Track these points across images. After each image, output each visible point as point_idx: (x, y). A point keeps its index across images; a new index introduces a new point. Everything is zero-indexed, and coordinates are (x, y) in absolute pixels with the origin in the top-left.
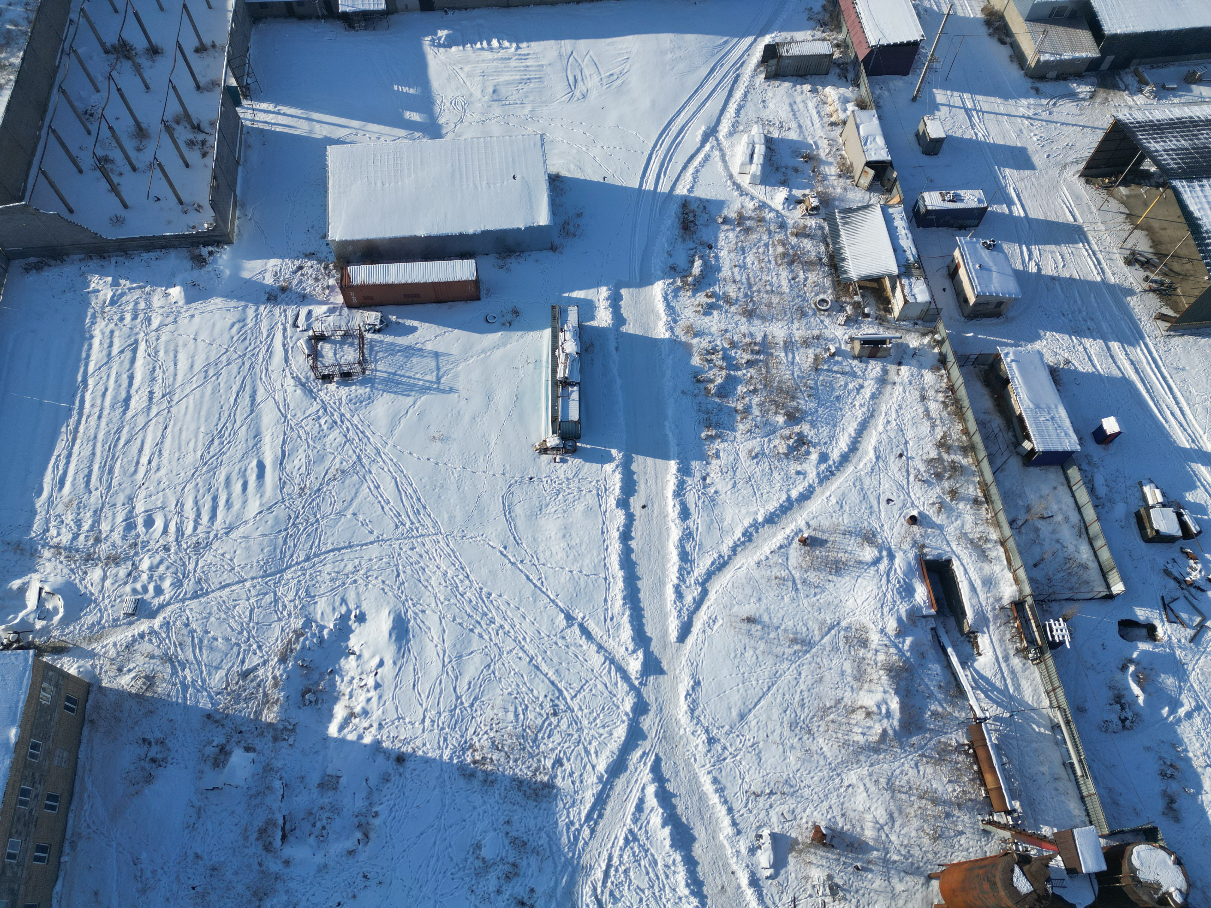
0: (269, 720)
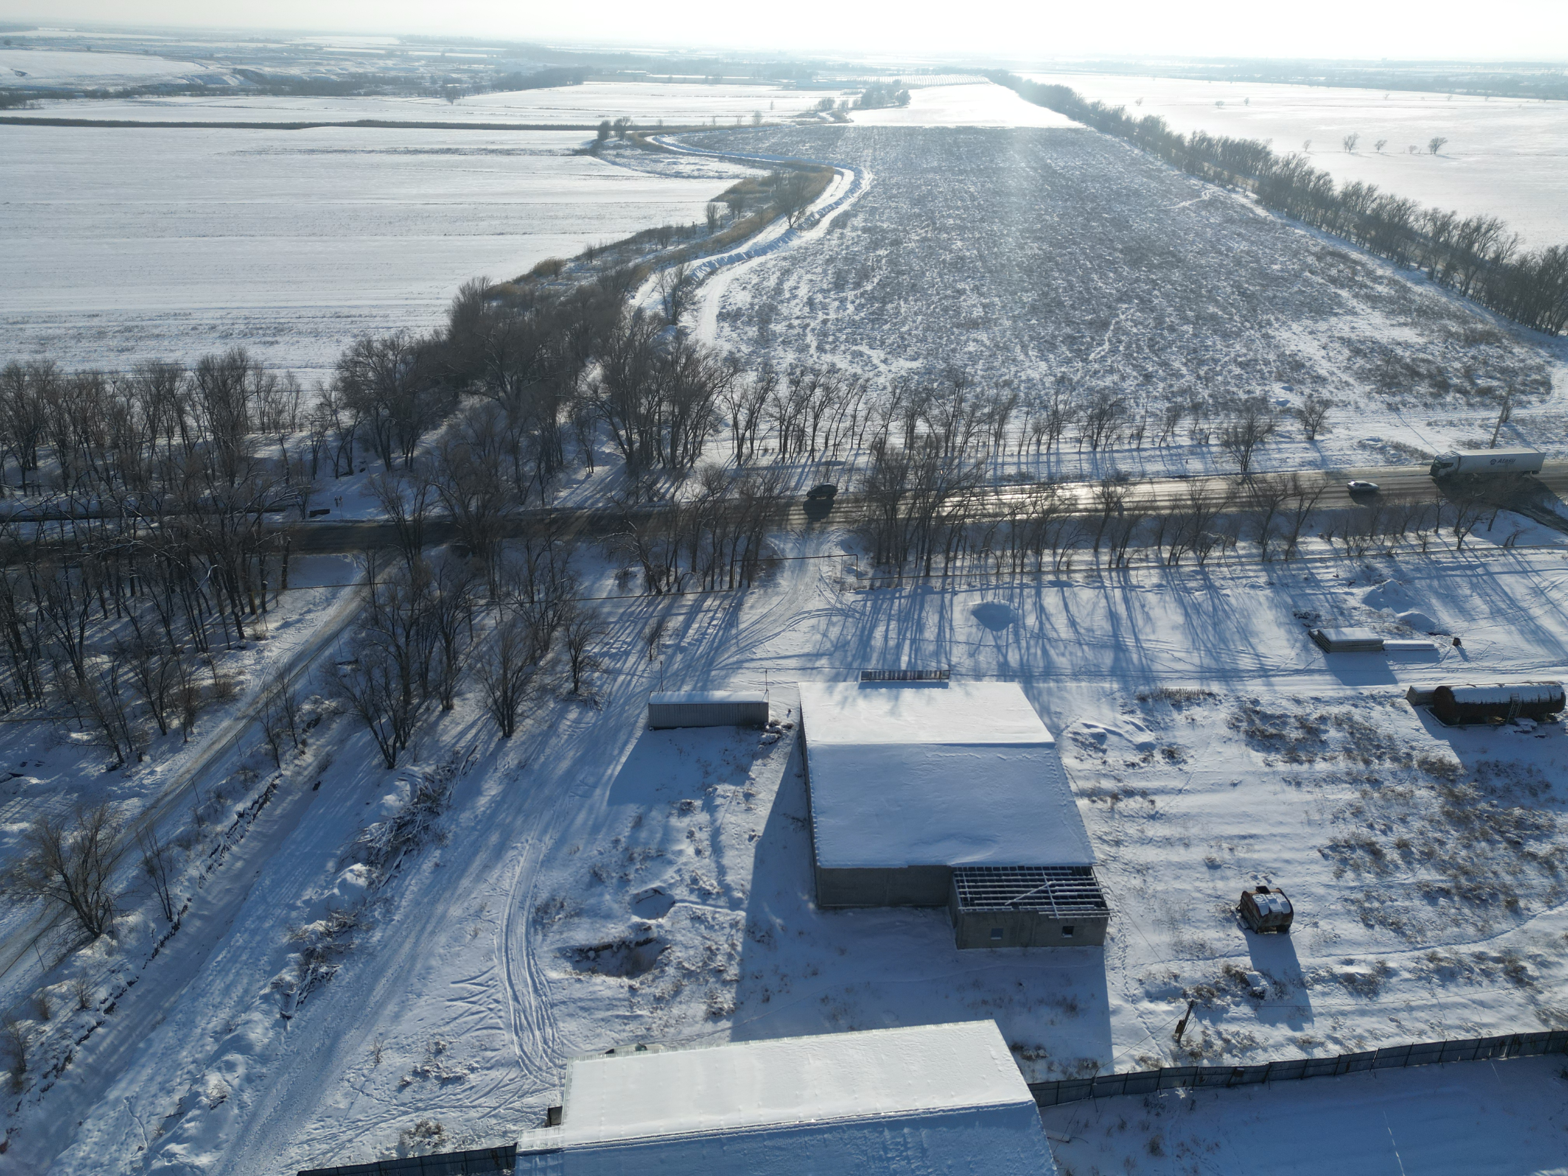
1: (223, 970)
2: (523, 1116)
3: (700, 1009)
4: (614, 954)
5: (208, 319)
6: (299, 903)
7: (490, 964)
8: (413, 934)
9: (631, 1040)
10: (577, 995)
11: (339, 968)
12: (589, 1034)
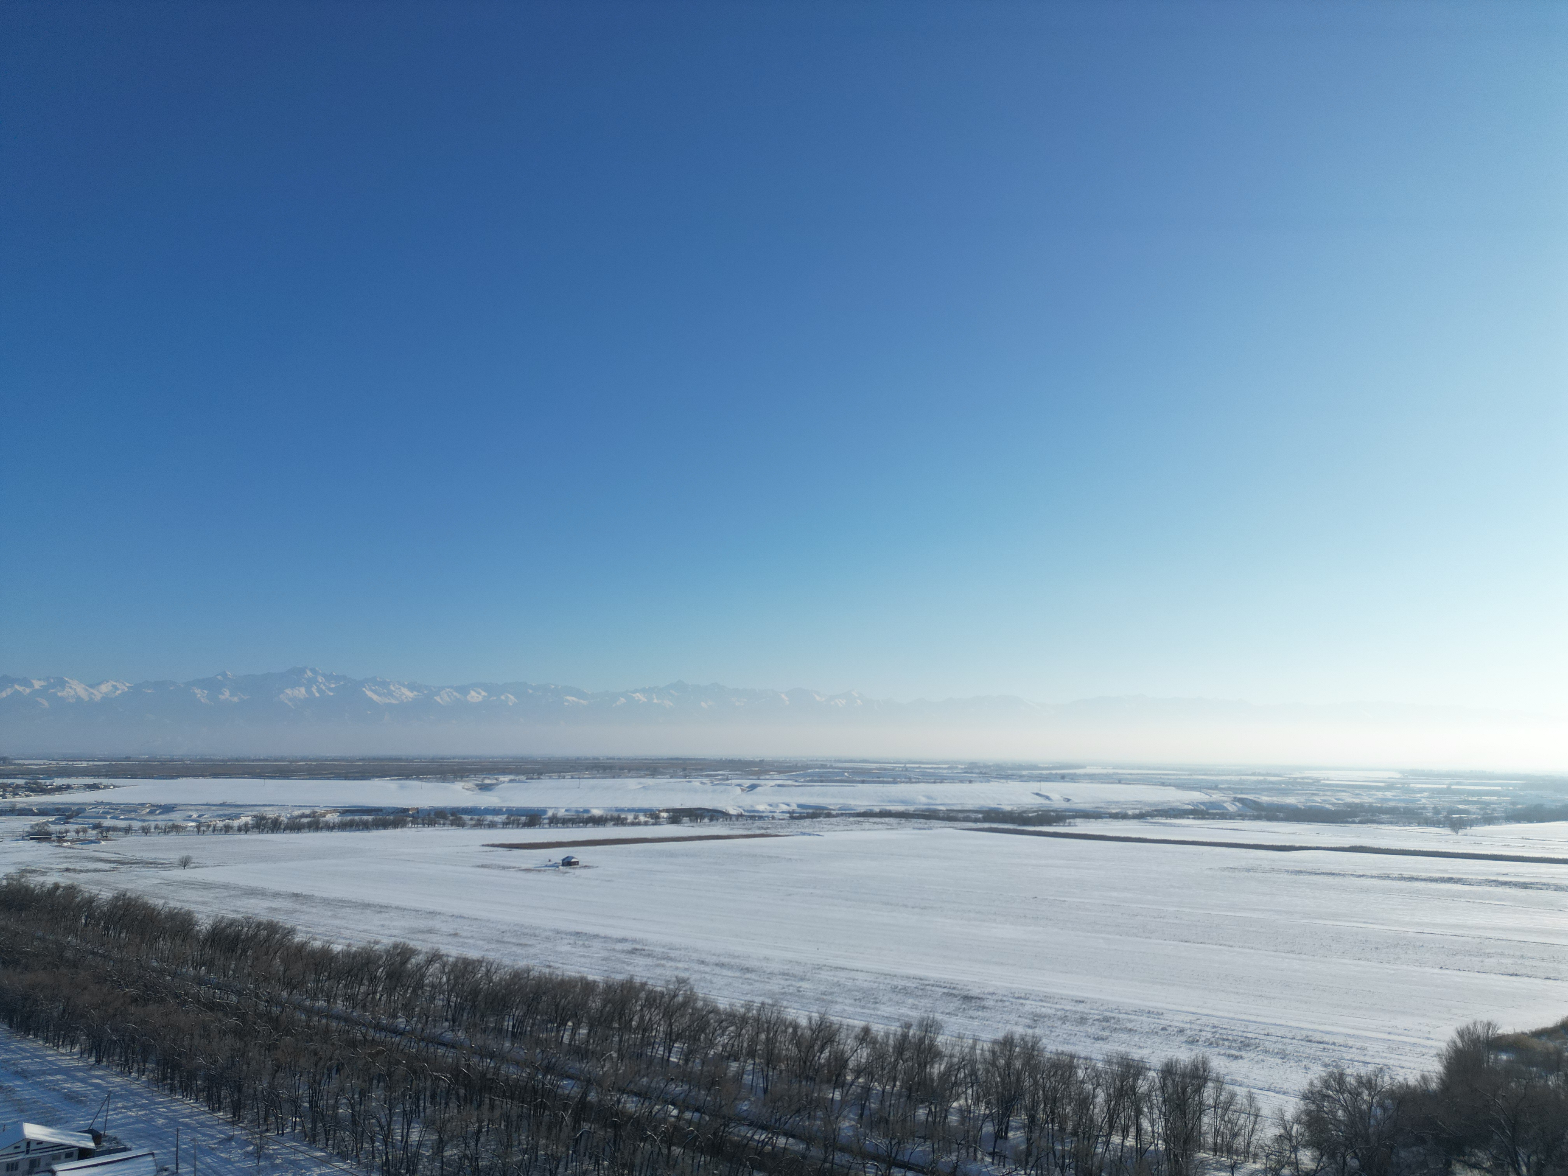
5: (1178, 1021)
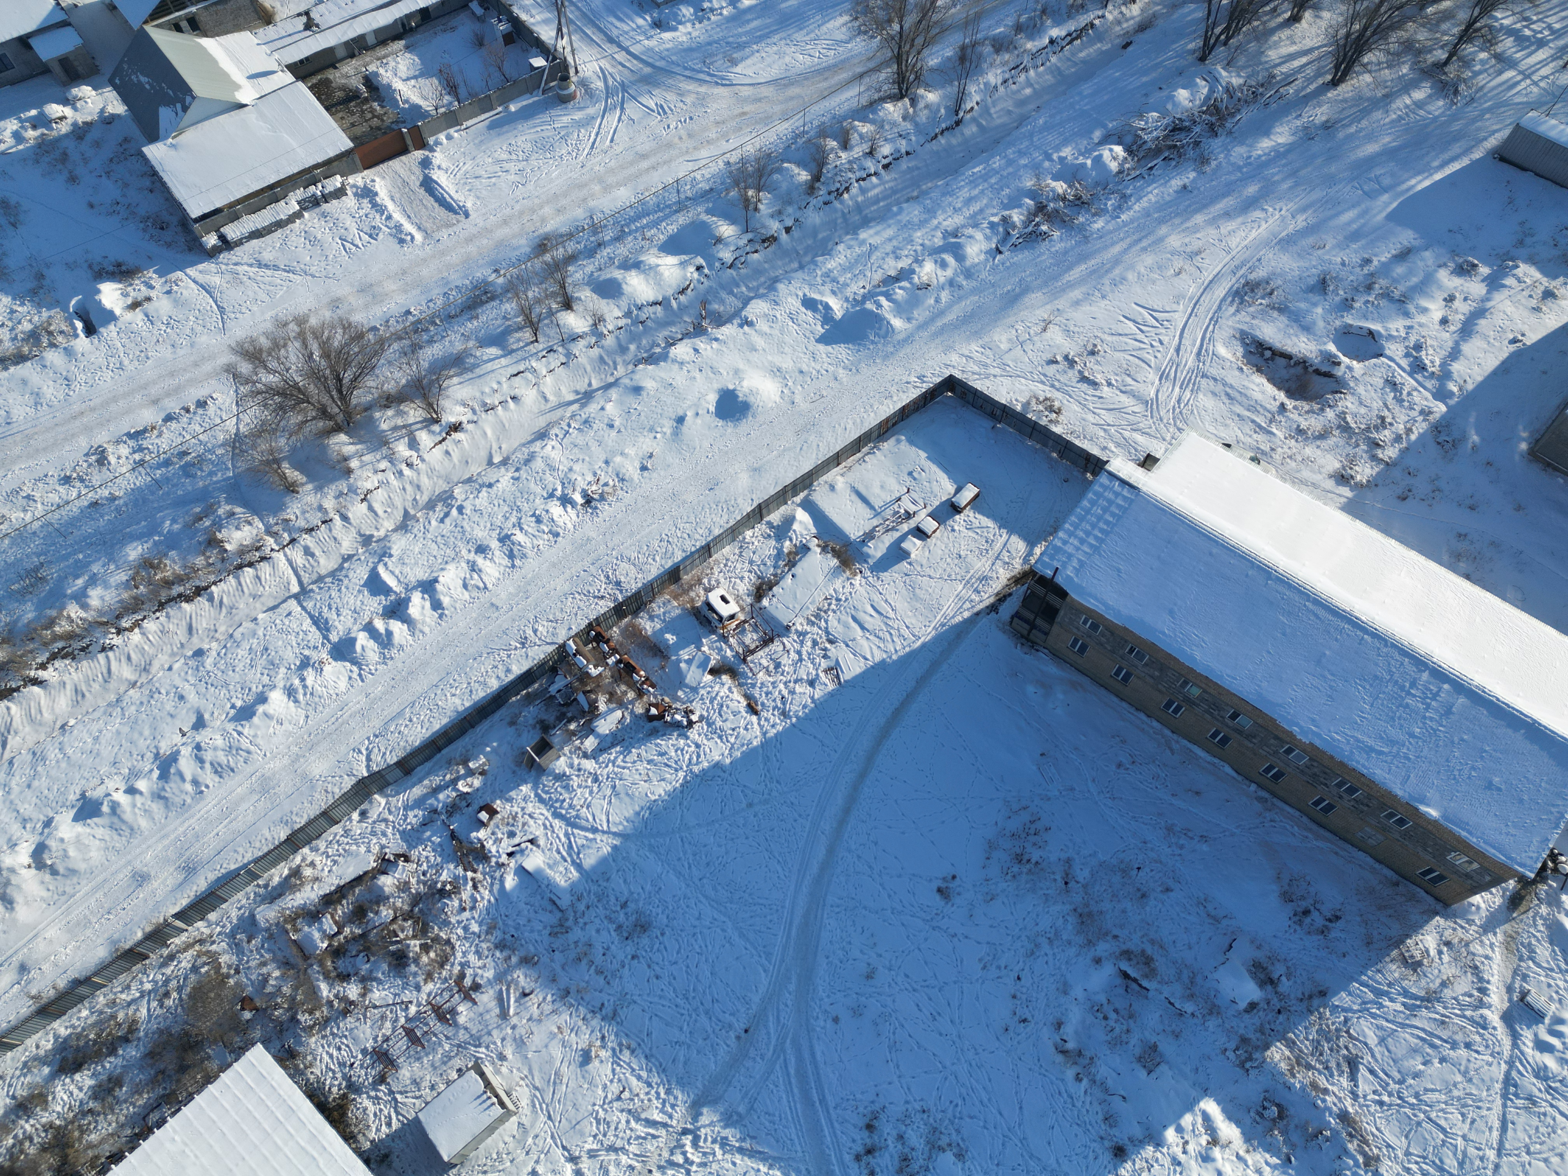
0: (1273, 1049)
1: (973, 182)
2: (1126, 445)
3: (1333, 464)
4: (1289, 366)
6: (1055, 156)
7: (1175, 307)
8: (1128, 241)
9: (1251, 448)
10: (1230, 380)
11: (1056, 234)
12: (1220, 419)
